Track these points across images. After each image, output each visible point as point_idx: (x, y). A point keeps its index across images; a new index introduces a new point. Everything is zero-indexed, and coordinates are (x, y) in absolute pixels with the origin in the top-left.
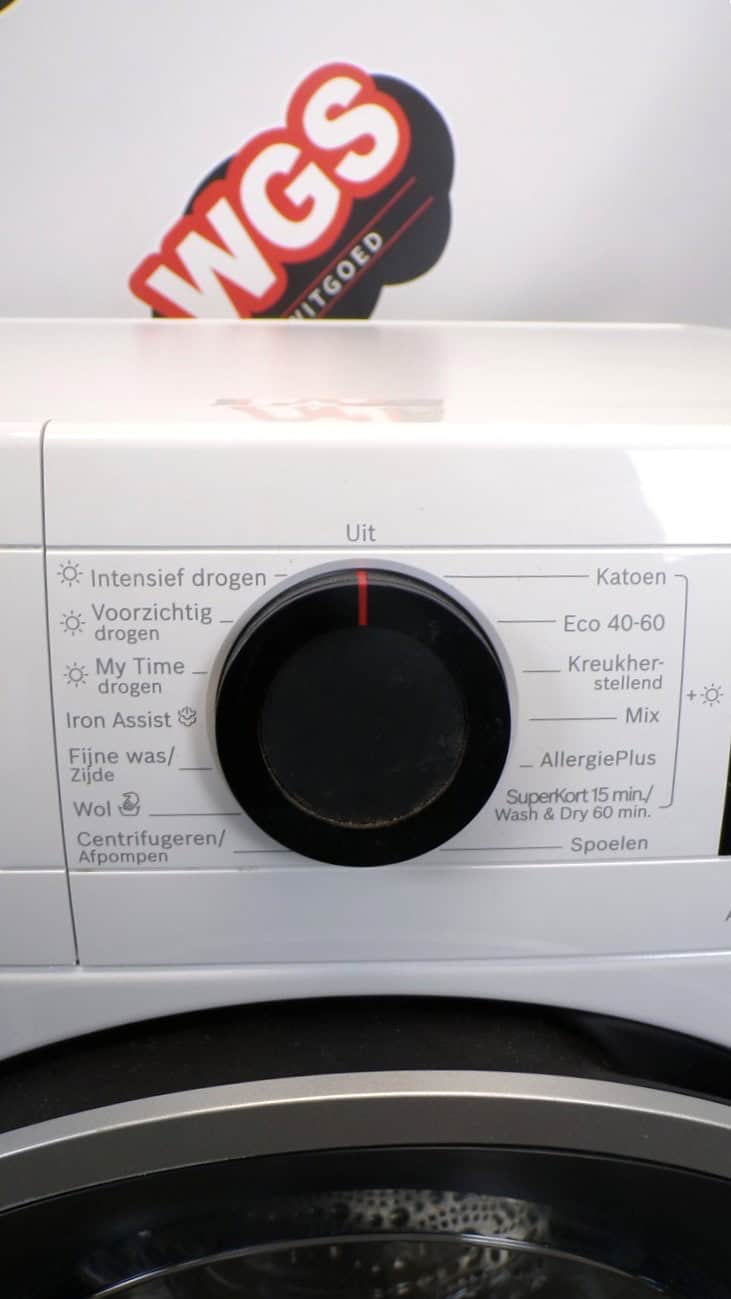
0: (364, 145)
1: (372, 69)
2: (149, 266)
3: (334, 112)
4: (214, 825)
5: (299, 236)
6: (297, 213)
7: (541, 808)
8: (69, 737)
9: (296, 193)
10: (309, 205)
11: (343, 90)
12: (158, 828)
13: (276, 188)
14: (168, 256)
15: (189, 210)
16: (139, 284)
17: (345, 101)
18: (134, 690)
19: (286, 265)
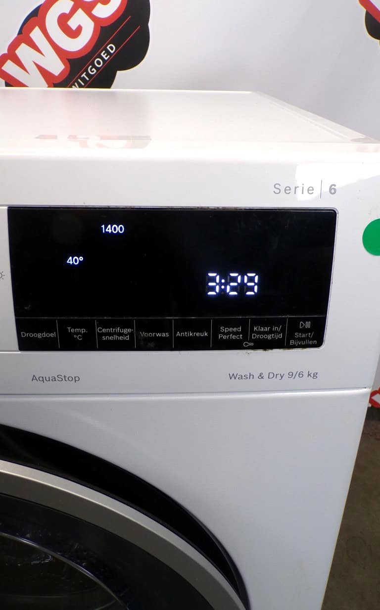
2: (3, 59)
14: (12, 55)
19: (70, 61)
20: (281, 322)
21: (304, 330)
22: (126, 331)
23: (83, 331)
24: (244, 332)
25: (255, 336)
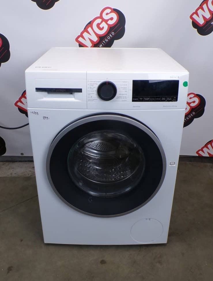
0: (112, 19)
1: (113, 8)
2: (78, 37)
3: (107, 14)
4: (97, 98)
5: (102, 32)
6: (101, 29)
7: (119, 98)
8: (88, 92)
9: (101, 26)
10: (103, 28)
11: (108, 11)
12: (93, 99)
13: (98, 25)
14: (81, 36)
15: (85, 29)
16: (77, 40)
17: (109, 12)
18: (92, 89)
19: (100, 37)
20: (171, 97)
21: (174, 98)
22: (148, 98)
23: (142, 98)
24: (166, 99)
25: (167, 99)
